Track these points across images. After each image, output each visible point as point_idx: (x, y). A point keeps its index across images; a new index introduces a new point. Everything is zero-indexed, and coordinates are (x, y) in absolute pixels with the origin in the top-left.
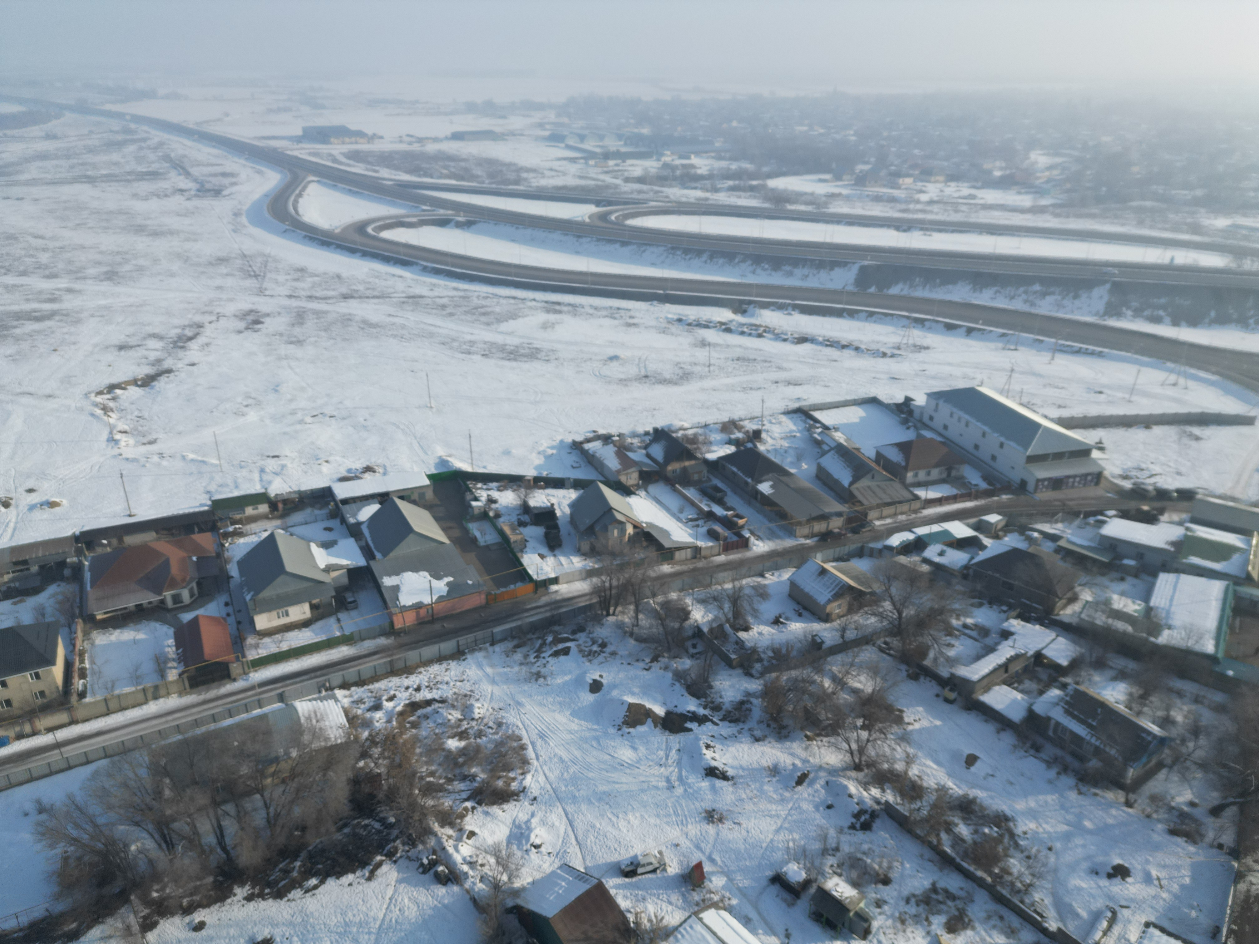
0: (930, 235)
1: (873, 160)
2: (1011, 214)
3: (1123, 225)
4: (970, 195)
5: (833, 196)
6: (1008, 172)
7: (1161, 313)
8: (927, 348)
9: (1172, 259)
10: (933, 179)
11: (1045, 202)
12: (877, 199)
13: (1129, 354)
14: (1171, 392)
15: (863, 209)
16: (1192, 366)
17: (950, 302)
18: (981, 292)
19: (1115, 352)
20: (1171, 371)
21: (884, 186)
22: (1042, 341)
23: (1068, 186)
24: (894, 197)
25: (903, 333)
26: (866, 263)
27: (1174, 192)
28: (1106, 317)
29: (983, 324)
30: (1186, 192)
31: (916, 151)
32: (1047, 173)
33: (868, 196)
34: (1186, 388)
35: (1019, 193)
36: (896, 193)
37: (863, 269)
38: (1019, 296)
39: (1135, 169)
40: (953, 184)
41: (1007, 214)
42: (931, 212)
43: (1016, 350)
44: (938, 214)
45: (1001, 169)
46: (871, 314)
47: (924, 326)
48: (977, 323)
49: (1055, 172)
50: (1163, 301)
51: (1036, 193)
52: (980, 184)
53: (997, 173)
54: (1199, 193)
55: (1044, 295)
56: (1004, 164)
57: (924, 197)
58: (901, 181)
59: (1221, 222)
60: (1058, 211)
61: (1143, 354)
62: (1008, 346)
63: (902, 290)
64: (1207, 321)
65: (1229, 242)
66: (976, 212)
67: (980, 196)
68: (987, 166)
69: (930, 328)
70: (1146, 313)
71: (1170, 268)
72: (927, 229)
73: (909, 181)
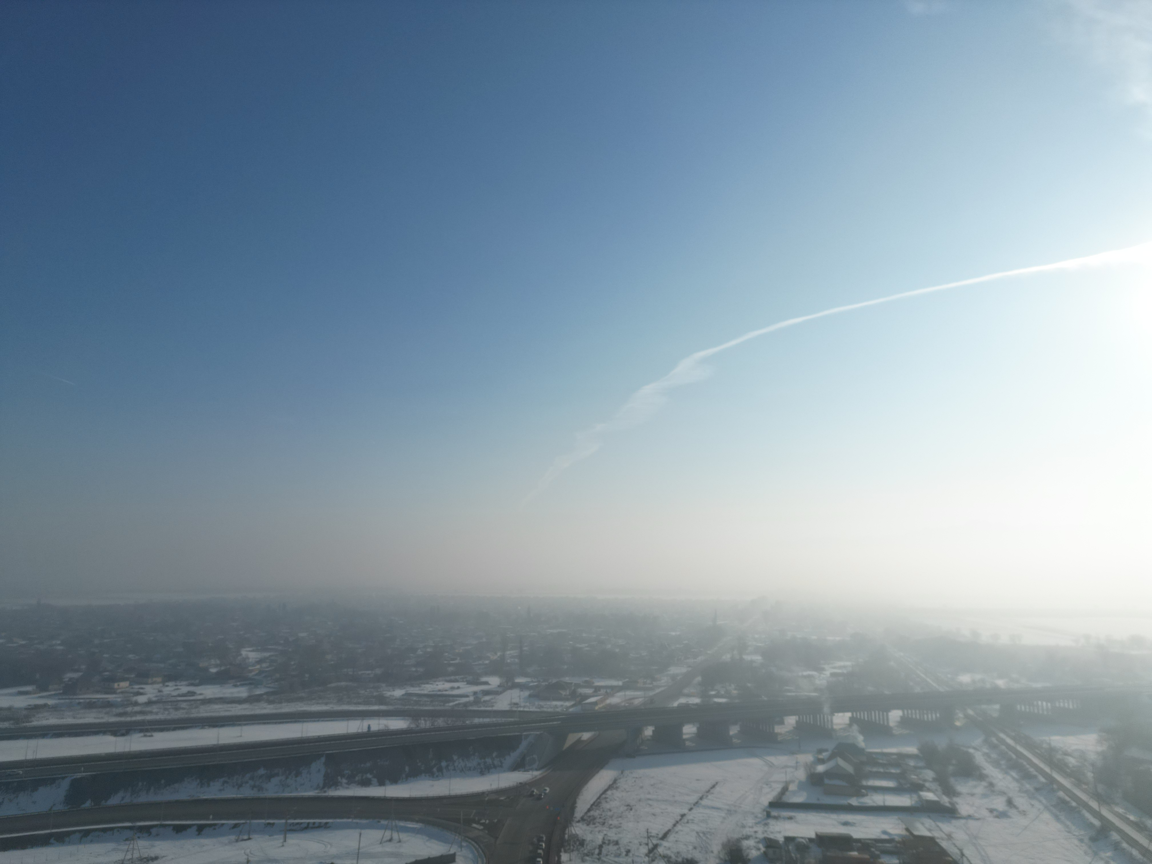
0: (152, 736)
1: (83, 667)
2: (229, 705)
3: (326, 704)
4: (189, 692)
5: (36, 708)
6: (223, 668)
7: (369, 776)
8: (156, 858)
9: (369, 727)
10: (150, 681)
11: (258, 692)
12: (90, 705)
13: (350, 820)
14: (389, 848)
15: (74, 718)
16: (400, 819)
17: (177, 802)
18: (209, 786)
19: (338, 820)
20: (385, 828)
21: (97, 692)
22: (273, 824)
23: (278, 675)
24: (109, 702)
25: (126, 847)
26: (79, 775)
27: (360, 673)
28: (326, 789)
29: (213, 819)
30: (369, 672)
31: (131, 656)
32: (258, 667)
33: (79, 703)
34: (400, 841)
35: (235, 686)
36: (111, 697)
37: (74, 783)
38: (247, 782)
39: (329, 657)
40: (170, 684)
41: (226, 706)
42: (151, 712)
43: (249, 839)
44: (158, 714)
45: (216, 666)
46: (87, 833)
47: (150, 834)
48: (208, 819)
49: (264, 665)
50: (368, 764)
51: (250, 684)
52: (197, 681)
53: (213, 670)
54: (378, 671)
55: (269, 777)
56: (218, 662)
57: (142, 699)
58: (116, 685)
59: (398, 693)
60: (272, 698)
61: (361, 818)
62: (241, 837)
63: (123, 798)
64: (404, 776)
65: (406, 707)
66: (196, 707)
67: (198, 692)
68: (202, 665)
69: (157, 835)
70: (357, 779)
71: (369, 735)
72: (147, 730)
73: (124, 684)
